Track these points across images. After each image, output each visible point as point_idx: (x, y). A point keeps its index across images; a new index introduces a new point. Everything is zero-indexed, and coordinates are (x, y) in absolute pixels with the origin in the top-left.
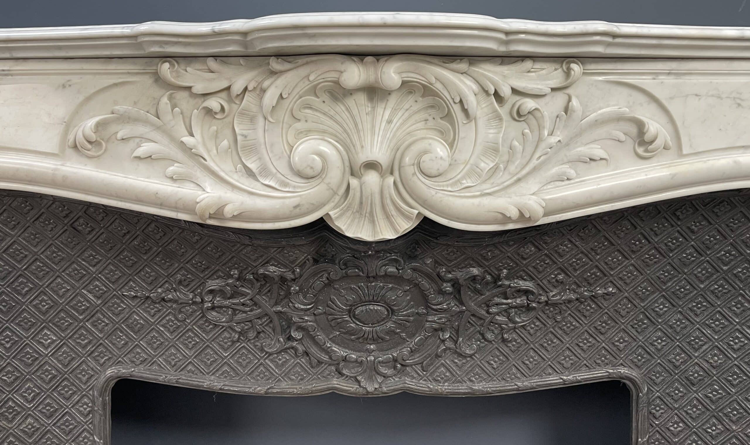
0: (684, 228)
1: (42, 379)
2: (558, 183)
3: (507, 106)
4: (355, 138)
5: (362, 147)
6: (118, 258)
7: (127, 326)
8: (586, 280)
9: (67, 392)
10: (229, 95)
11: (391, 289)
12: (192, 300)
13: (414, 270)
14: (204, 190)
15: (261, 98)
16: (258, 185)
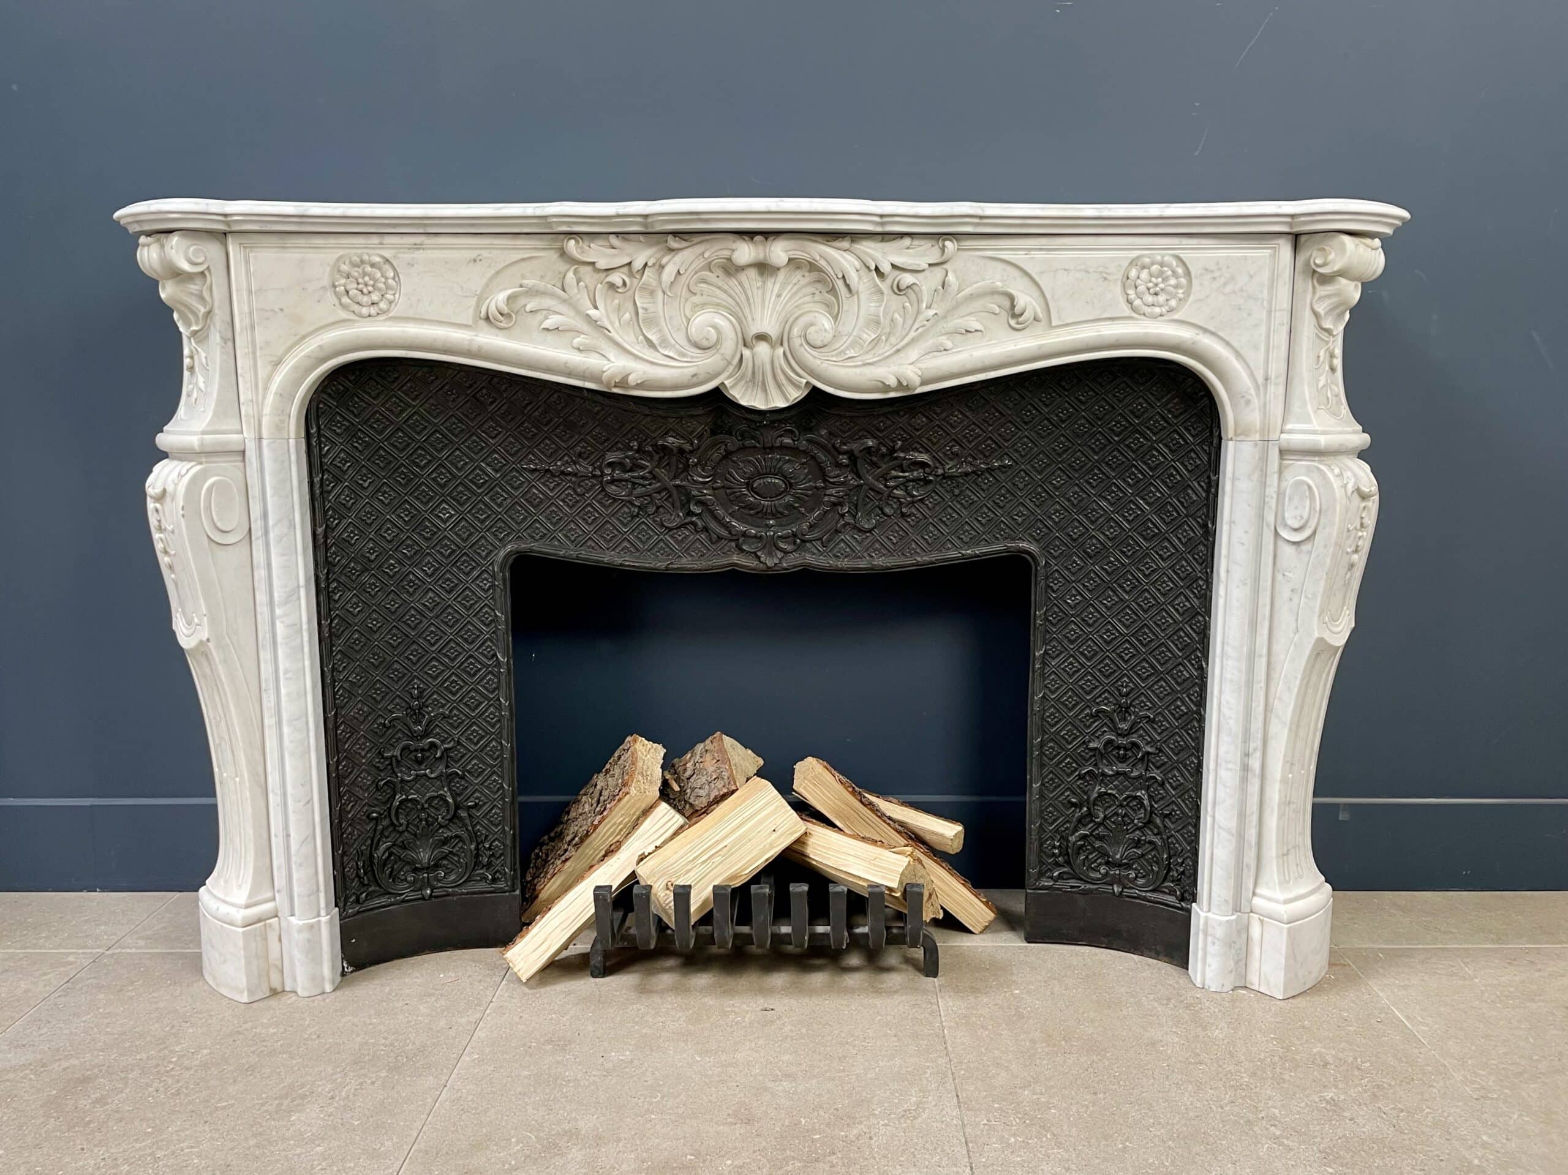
0: (1072, 398)
1: (441, 553)
2: (935, 353)
3: (889, 281)
4: (747, 311)
5: (753, 320)
6: (518, 430)
7: (526, 500)
8: (981, 452)
9: (466, 567)
10: (630, 271)
11: (788, 461)
12: (591, 473)
13: (809, 441)
14: (609, 360)
15: (660, 274)
16: (659, 355)
